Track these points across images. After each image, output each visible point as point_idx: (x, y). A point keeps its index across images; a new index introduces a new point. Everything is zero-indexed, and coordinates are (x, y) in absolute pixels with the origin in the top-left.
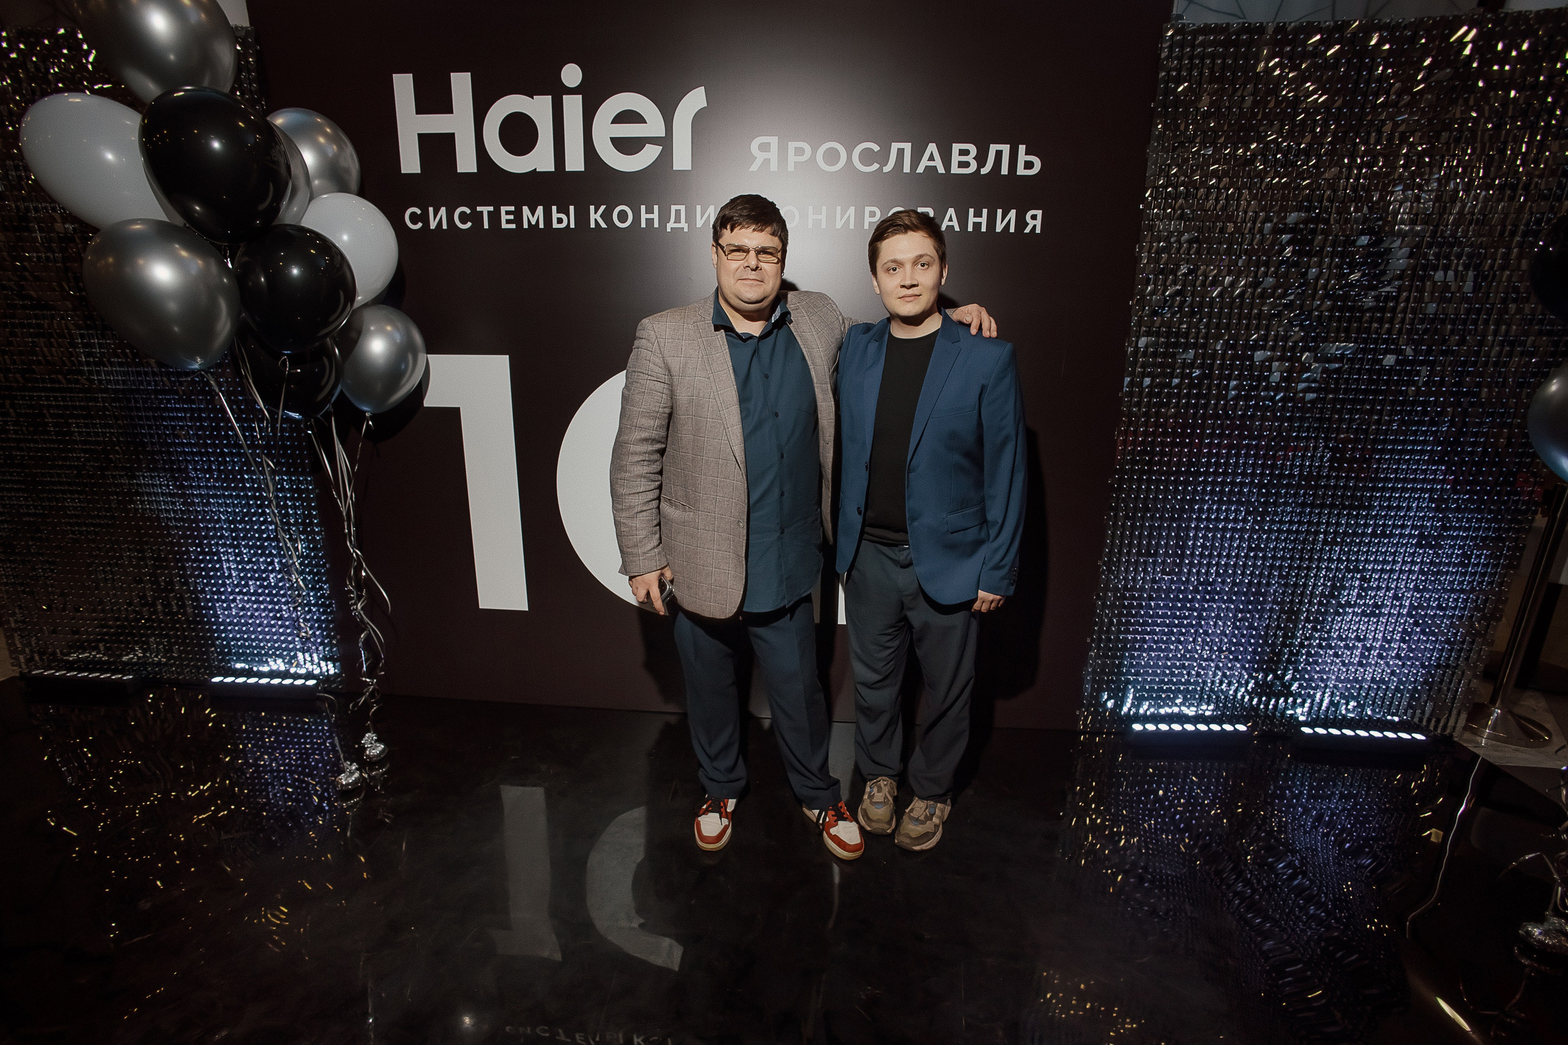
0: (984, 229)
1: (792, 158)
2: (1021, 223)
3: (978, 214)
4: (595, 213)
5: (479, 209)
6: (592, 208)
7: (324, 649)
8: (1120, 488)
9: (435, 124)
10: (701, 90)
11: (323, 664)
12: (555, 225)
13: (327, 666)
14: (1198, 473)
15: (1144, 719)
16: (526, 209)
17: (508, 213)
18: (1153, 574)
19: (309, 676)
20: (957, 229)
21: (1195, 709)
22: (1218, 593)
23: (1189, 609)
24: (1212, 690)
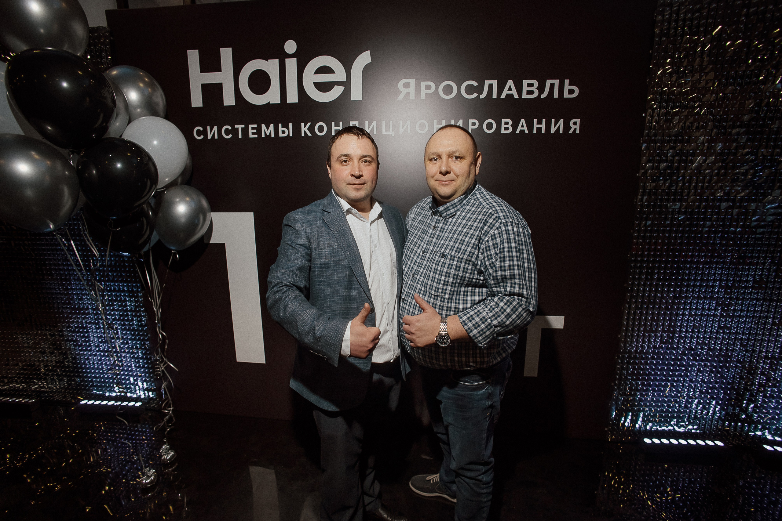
0: (543, 131)
1: (424, 92)
2: (567, 127)
3: (540, 122)
4: (305, 127)
5: (236, 126)
6: (303, 124)
7: (147, 384)
8: (632, 289)
9: (211, 78)
10: (368, 53)
11: (146, 392)
12: (281, 135)
13: (148, 393)
14: (683, 280)
15: (651, 434)
16: (263, 127)
17: (253, 128)
18: (654, 342)
19: (138, 399)
20: (527, 132)
21: (684, 429)
22: (699, 356)
23: (679, 366)
24: (696, 417)
